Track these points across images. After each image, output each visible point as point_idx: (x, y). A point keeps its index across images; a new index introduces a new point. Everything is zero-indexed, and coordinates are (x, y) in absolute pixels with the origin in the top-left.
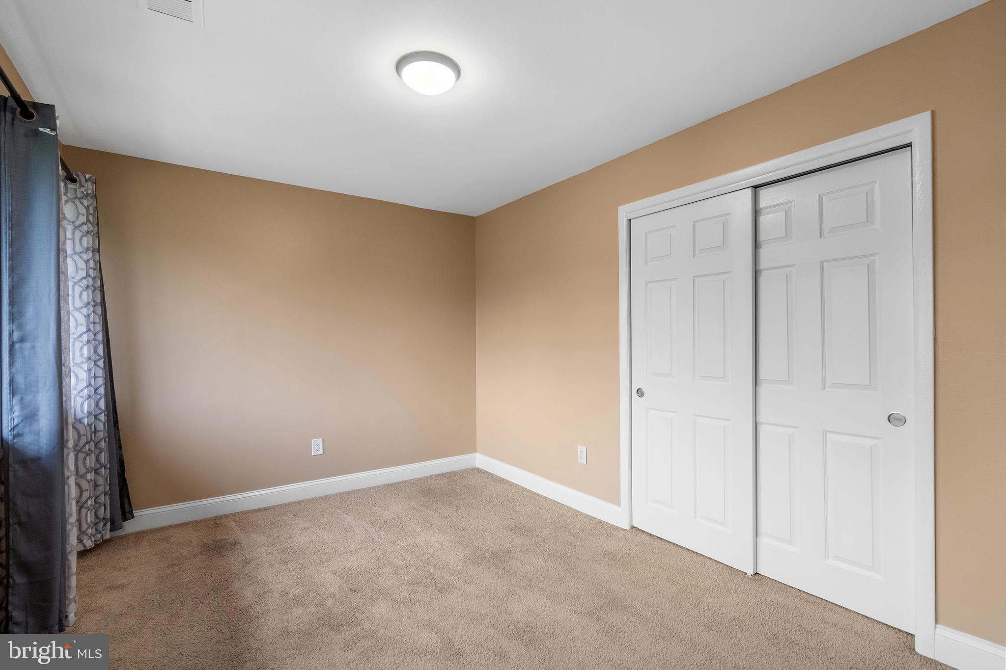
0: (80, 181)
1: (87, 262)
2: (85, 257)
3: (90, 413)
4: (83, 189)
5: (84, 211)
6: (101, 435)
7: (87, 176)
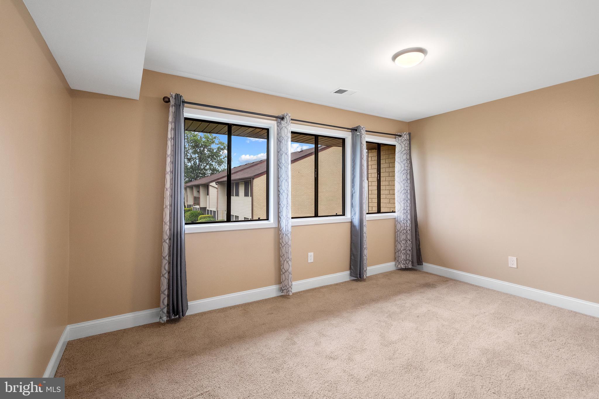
0: (403, 136)
1: (404, 164)
2: (404, 162)
3: (404, 219)
4: (403, 138)
5: (403, 146)
6: (408, 228)
7: (405, 133)
